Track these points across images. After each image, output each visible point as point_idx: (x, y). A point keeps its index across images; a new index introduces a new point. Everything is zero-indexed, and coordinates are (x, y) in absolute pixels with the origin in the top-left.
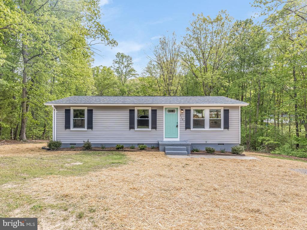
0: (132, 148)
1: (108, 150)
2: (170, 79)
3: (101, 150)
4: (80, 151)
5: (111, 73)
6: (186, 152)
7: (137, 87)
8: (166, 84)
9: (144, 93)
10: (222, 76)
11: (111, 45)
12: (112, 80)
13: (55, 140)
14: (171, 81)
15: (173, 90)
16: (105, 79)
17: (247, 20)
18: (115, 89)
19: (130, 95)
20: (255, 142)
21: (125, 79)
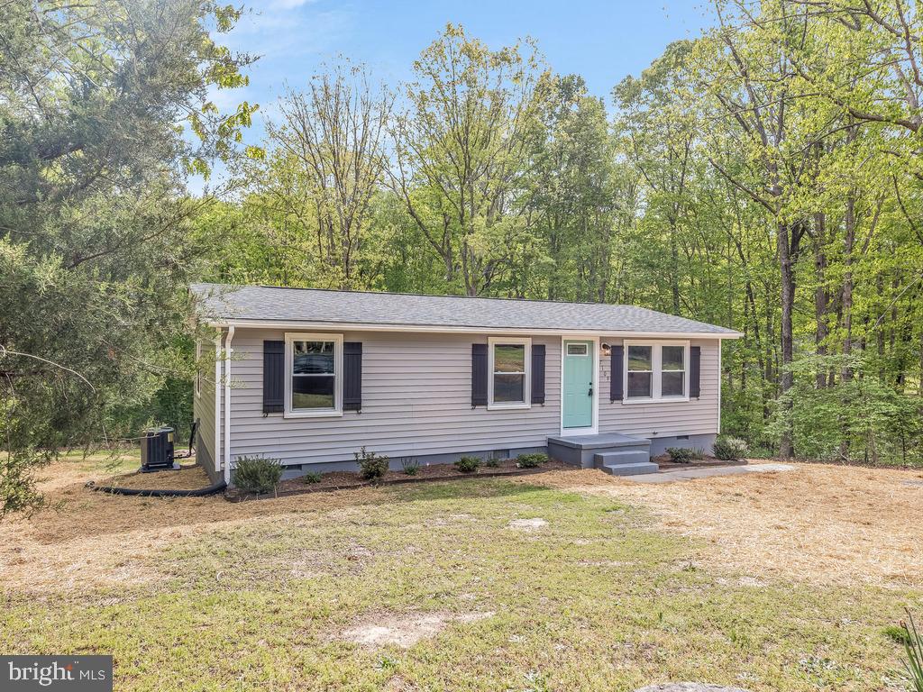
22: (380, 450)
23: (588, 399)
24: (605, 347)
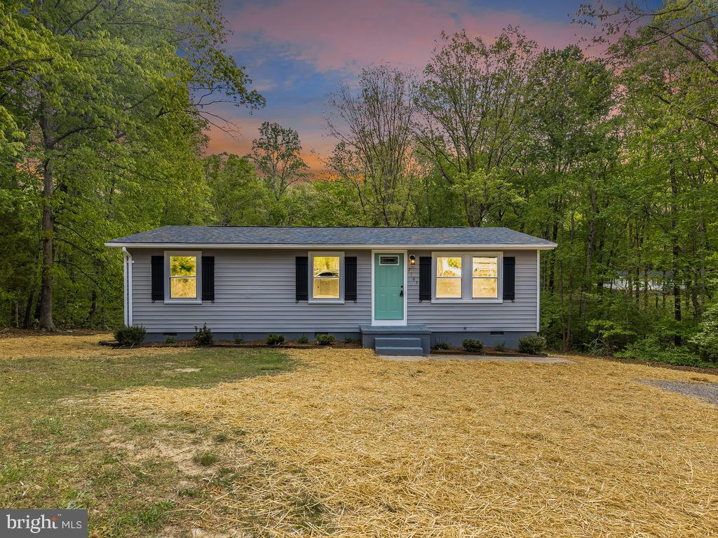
0: (303, 341)
1: (250, 347)
2: (389, 187)
3: (234, 346)
4: (189, 349)
5: (247, 172)
6: (421, 348)
7: (312, 204)
8: (379, 197)
9: (327, 219)
10: (509, 182)
11: (249, 105)
12: (251, 188)
13: (131, 325)
14: (390, 191)
15: (396, 213)
16: (234, 186)
17: (568, 49)
18: (258, 209)
19: (293, 225)
20: (582, 332)
21: (282, 185)
22: (214, 327)
23: (400, 298)
24: (412, 258)
